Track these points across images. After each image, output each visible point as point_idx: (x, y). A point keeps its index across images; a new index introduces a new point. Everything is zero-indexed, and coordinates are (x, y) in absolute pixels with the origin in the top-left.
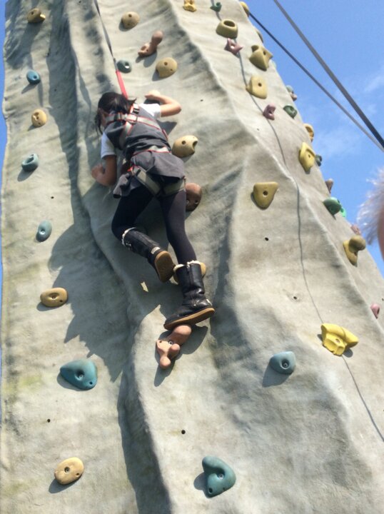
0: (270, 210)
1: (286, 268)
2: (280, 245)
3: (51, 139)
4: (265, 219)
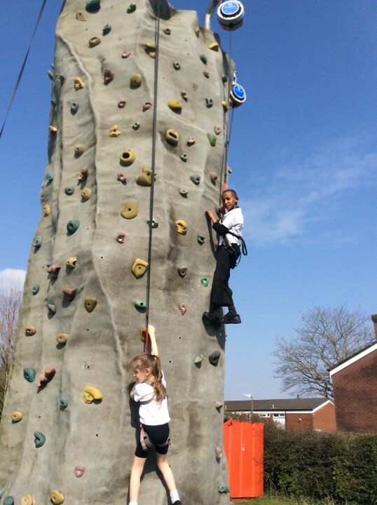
0: (93, 312)
1: (93, 348)
2: (95, 334)
3: (49, 227)
4: (89, 318)
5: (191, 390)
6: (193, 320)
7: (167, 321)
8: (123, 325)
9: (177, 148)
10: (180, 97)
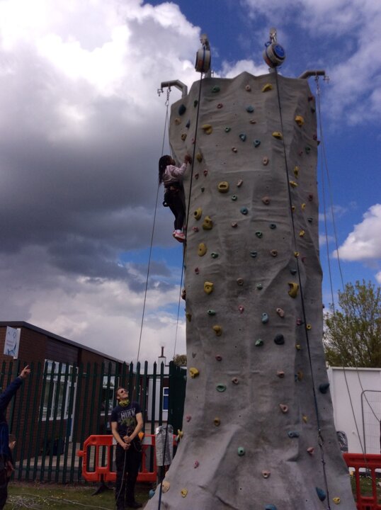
5: (252, 365)
6: (249, 315)
7: (230, 319)
8: (203, 327)
9: (229, 193)
10: (231, 153)
